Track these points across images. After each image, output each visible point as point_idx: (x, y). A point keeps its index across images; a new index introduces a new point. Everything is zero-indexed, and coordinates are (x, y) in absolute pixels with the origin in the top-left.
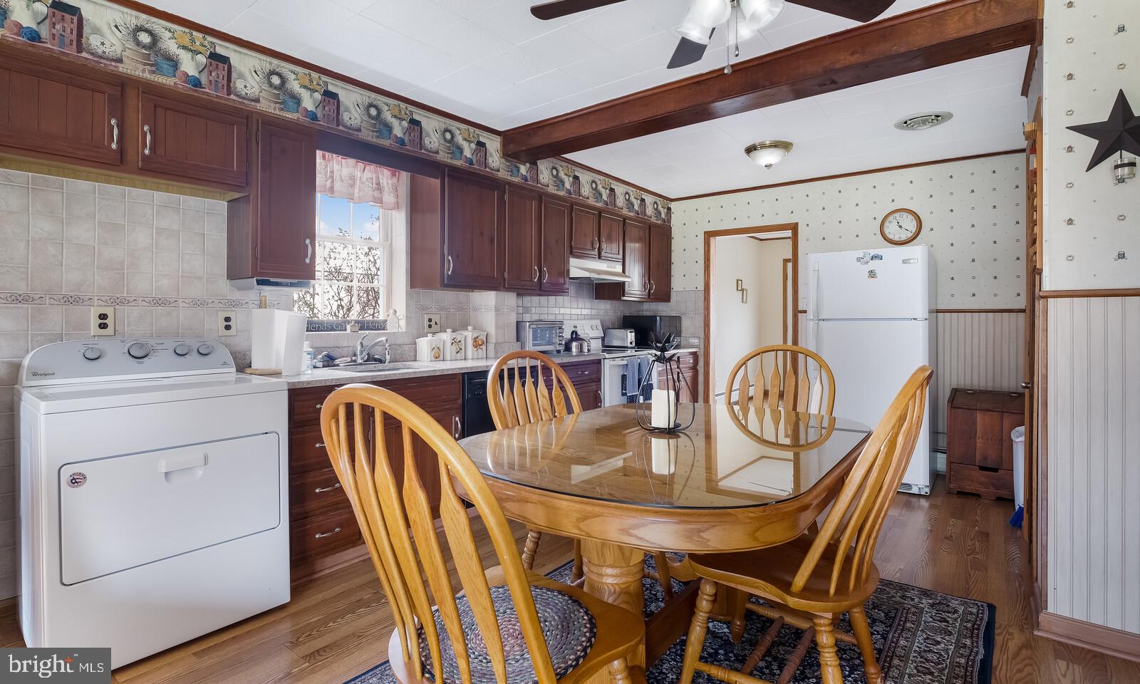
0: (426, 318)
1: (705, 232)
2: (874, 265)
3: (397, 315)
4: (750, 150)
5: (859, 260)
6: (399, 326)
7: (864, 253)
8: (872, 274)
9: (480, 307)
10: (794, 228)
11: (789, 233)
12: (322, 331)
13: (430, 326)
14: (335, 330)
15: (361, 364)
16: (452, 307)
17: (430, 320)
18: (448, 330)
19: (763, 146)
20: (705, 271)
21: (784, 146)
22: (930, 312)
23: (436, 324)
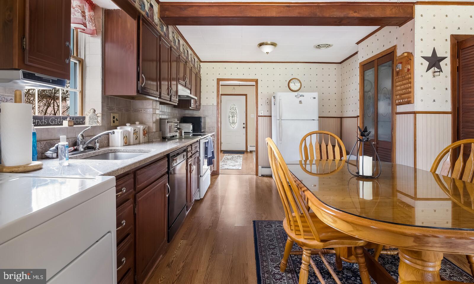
0: (112, 115)
1: (217, 79)
2: (301, 99)
3: (96, 113)
4: (261, 45)
5: (296, 96)
6: (98, 122)
7: (298, 94)
8: (300, 102)
9: (140, 110)
10: (257, 81)
11: (254, 83)
12: (40, 125)
13: (114, 122)
14: (50, 125)
15: (82, 152)
16: (123, 109)
17: (114, 117)
18: (127, 124)
19: (267, 44)
20: (217, 97)
21: (273, 44)
22: (319, 117)
23: (117, 120)
